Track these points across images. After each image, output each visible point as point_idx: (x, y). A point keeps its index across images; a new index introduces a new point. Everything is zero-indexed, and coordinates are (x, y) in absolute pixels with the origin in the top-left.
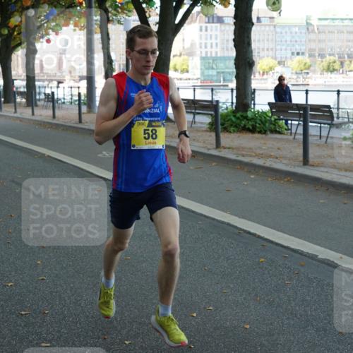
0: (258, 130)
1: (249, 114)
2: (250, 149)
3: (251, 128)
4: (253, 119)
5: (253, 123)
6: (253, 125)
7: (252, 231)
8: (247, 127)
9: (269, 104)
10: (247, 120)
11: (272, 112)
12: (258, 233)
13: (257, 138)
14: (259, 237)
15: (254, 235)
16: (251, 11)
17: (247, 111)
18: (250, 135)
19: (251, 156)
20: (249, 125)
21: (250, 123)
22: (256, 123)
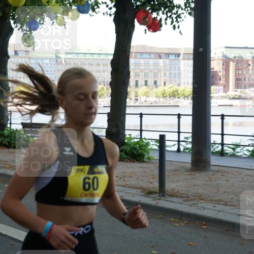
0: (12, 145)
1: (6, 132)
2: (6, 162)
3: (7, 143)
4: (8, 136)
5: (8, 140)
6: (8, 142)
7: (4, 233)
8: (4, 143)
9: (22, 124)
10: (4, 137)
11: (24, 131)
12: (8, 234)
13: (12, 153)
14: (10, 238)
15: (5, 236)
16: (7, 46)
17: (4, 130)
18: (6, 150)
19: (6, 168)
20: (6, 142)
21: (6, 140)
22: (11, 140)
